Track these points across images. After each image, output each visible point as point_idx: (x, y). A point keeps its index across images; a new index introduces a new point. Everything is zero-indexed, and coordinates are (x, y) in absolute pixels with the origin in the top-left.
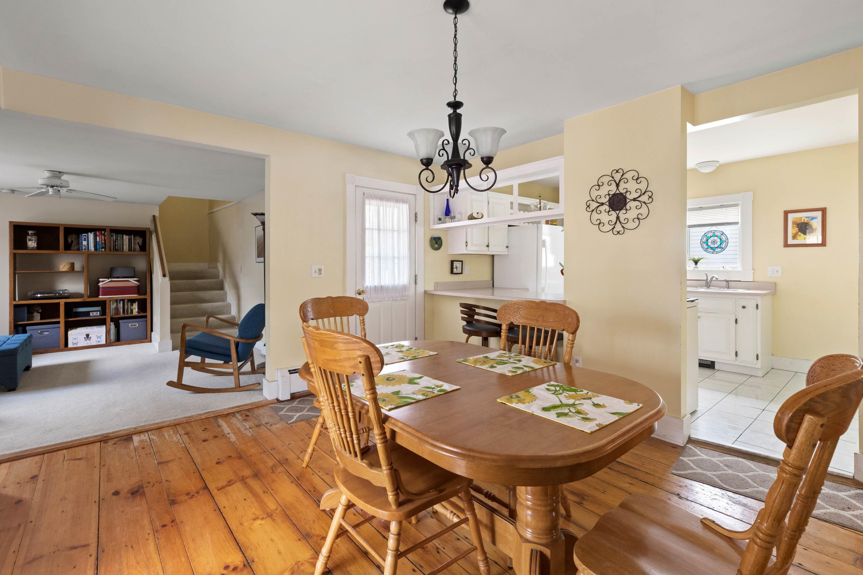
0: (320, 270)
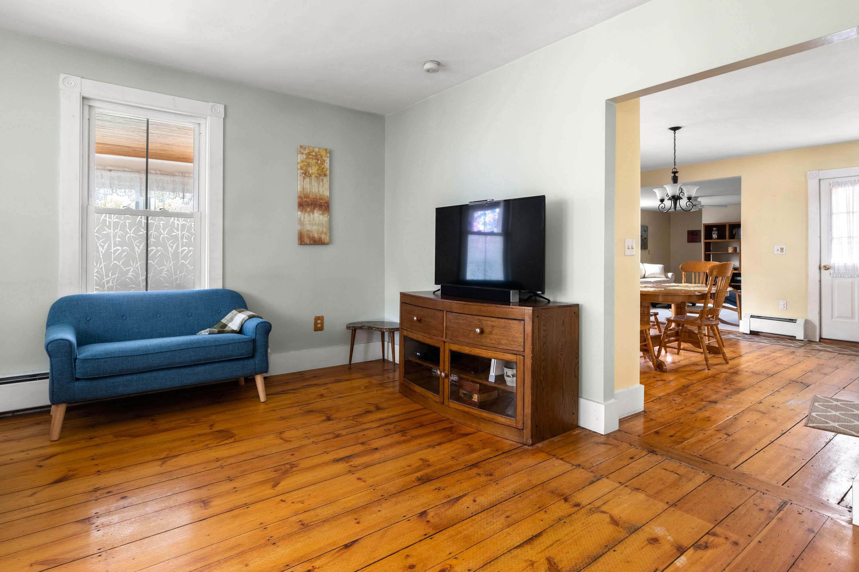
0: (782, 249)
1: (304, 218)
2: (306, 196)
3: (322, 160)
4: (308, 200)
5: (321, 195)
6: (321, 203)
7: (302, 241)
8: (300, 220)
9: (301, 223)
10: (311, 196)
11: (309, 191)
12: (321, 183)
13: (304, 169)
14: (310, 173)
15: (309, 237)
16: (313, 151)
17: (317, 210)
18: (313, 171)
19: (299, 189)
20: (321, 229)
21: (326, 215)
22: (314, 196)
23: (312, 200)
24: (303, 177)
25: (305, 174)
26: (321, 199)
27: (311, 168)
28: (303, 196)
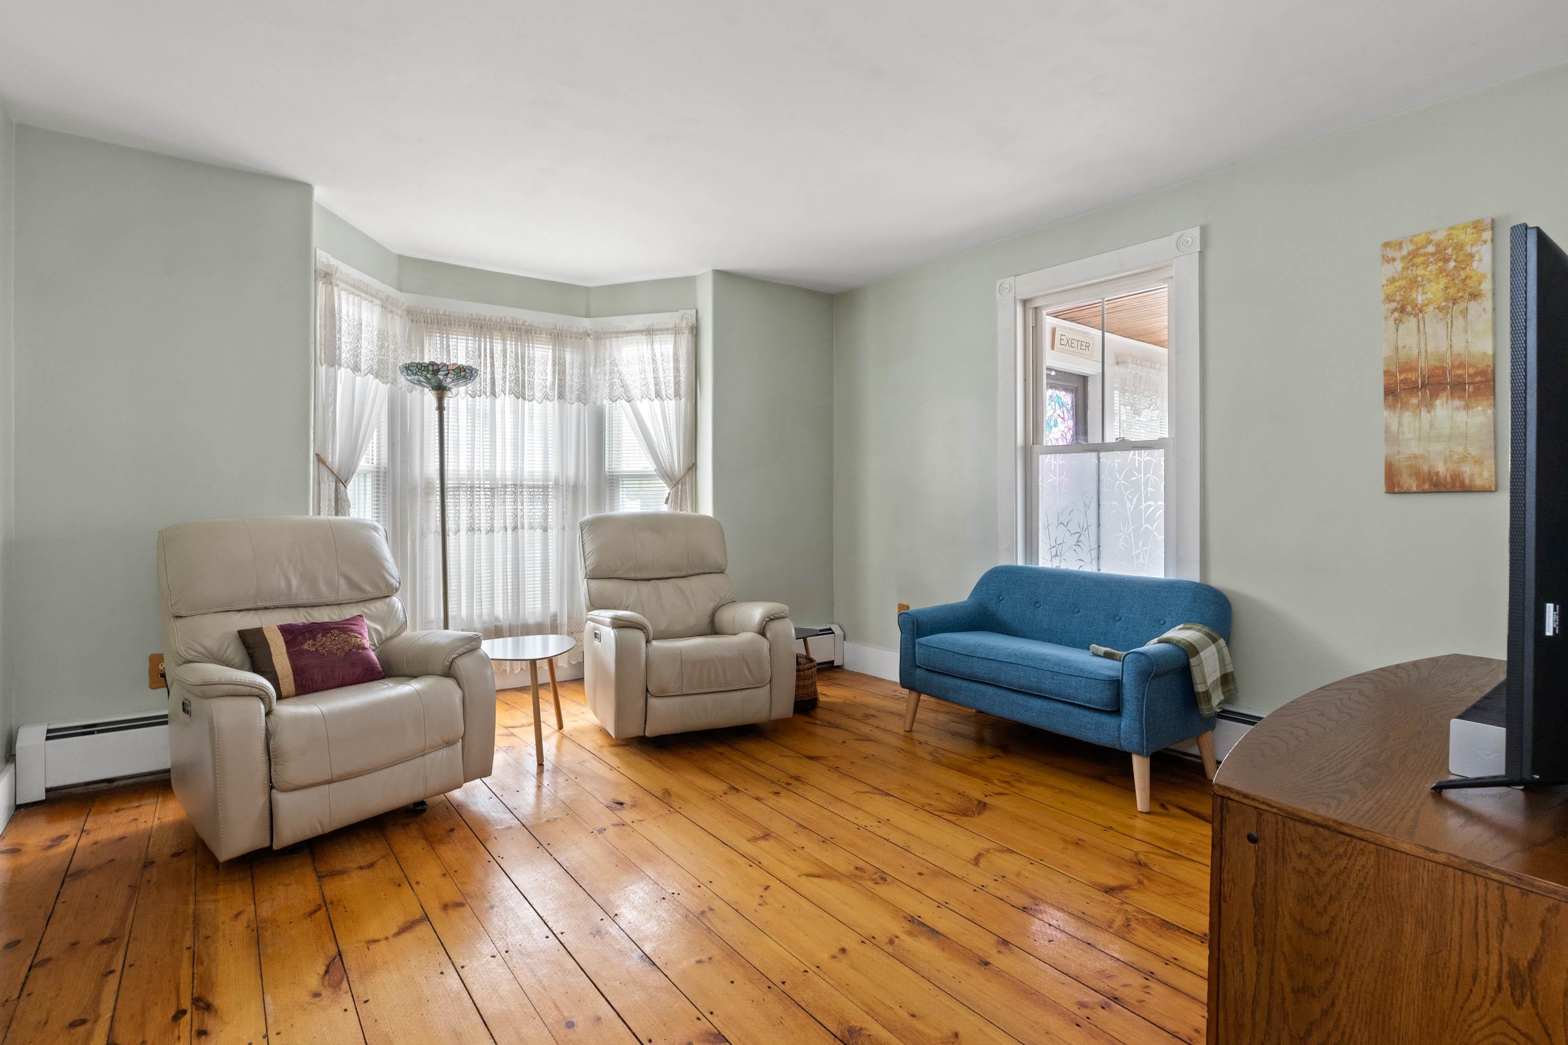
1: (1400, 424)
2: (1406, 368)
3: (1461, 258)
4: (1412, 376)
5: (1458, 355)
6: (1460, 376)
7: (1393, 486)
8: (1387, 430)
9: (1391, 438)
10: (1422, 364)
11: (1416, 352)
12: (1459, 323)
13: (1398, 298)
14: (1416, 305)
15: (1416, 473)
16: (1429, 242)
17: (1444, 399)
18: (1429, 296)
19: (1385, 351)
20: (1460, 449)
21: (1479, 408)
22: (1433, 363)
23: (1426, 373)
24: (1396, 320)
25: (1402, 310)
26: (1461, 365)
27: (1420, 289)
28: (1393, 369)
